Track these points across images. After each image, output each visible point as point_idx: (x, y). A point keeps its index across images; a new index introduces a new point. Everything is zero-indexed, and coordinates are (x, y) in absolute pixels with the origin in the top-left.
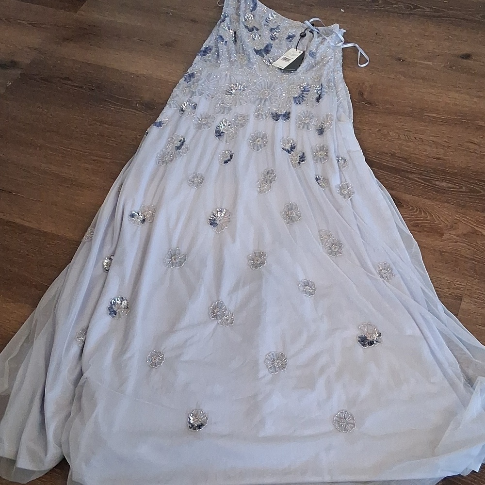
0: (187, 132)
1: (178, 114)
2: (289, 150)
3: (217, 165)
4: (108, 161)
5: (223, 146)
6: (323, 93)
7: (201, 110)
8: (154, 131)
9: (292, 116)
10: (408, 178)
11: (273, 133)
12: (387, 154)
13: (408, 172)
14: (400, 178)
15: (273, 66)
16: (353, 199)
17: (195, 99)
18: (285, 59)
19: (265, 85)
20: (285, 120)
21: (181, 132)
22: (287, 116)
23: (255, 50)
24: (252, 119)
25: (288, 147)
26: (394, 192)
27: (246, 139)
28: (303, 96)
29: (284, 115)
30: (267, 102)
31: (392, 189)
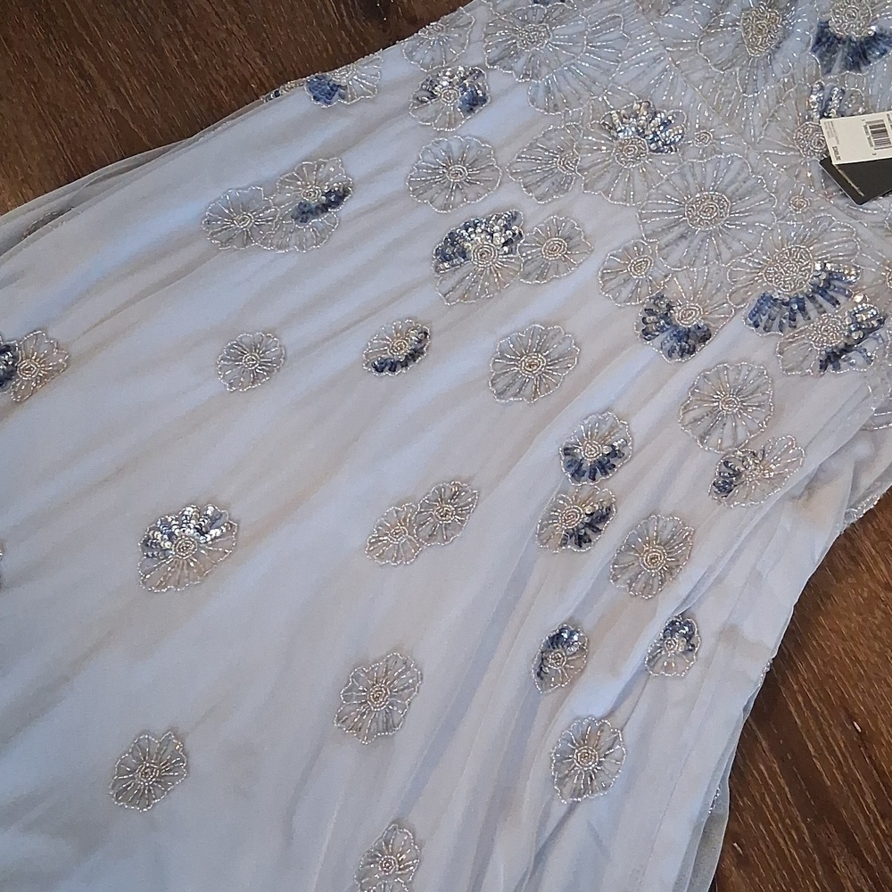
0: (370, 178)
1: (405, 96)
2: (584, 468)
3: (352, 351)
4: (112, 104)
5: (425, 303)
6: (855, 357)
7: (480, 125)
8: (295, 100)
9: (706, 355)
10: (828, 862)
11: (596, 368)
12: (851, 718)
13: (848, 840)
14: (802, 839)
15: (819, 129)
16: (579, 810)
17: (496, 81)
18: (878, 131)
19: (732, 182)
20: (670, 354)
21: (357, 165)
22: (690, 341)
23: (824, 27)
24: (587, 270)
25: (589, 455)
26: (735, 876)
27: (505, 330)
28: (802, 309)
29: (683, 335)
30: (684, 243)
31: (743, 861)
